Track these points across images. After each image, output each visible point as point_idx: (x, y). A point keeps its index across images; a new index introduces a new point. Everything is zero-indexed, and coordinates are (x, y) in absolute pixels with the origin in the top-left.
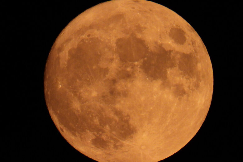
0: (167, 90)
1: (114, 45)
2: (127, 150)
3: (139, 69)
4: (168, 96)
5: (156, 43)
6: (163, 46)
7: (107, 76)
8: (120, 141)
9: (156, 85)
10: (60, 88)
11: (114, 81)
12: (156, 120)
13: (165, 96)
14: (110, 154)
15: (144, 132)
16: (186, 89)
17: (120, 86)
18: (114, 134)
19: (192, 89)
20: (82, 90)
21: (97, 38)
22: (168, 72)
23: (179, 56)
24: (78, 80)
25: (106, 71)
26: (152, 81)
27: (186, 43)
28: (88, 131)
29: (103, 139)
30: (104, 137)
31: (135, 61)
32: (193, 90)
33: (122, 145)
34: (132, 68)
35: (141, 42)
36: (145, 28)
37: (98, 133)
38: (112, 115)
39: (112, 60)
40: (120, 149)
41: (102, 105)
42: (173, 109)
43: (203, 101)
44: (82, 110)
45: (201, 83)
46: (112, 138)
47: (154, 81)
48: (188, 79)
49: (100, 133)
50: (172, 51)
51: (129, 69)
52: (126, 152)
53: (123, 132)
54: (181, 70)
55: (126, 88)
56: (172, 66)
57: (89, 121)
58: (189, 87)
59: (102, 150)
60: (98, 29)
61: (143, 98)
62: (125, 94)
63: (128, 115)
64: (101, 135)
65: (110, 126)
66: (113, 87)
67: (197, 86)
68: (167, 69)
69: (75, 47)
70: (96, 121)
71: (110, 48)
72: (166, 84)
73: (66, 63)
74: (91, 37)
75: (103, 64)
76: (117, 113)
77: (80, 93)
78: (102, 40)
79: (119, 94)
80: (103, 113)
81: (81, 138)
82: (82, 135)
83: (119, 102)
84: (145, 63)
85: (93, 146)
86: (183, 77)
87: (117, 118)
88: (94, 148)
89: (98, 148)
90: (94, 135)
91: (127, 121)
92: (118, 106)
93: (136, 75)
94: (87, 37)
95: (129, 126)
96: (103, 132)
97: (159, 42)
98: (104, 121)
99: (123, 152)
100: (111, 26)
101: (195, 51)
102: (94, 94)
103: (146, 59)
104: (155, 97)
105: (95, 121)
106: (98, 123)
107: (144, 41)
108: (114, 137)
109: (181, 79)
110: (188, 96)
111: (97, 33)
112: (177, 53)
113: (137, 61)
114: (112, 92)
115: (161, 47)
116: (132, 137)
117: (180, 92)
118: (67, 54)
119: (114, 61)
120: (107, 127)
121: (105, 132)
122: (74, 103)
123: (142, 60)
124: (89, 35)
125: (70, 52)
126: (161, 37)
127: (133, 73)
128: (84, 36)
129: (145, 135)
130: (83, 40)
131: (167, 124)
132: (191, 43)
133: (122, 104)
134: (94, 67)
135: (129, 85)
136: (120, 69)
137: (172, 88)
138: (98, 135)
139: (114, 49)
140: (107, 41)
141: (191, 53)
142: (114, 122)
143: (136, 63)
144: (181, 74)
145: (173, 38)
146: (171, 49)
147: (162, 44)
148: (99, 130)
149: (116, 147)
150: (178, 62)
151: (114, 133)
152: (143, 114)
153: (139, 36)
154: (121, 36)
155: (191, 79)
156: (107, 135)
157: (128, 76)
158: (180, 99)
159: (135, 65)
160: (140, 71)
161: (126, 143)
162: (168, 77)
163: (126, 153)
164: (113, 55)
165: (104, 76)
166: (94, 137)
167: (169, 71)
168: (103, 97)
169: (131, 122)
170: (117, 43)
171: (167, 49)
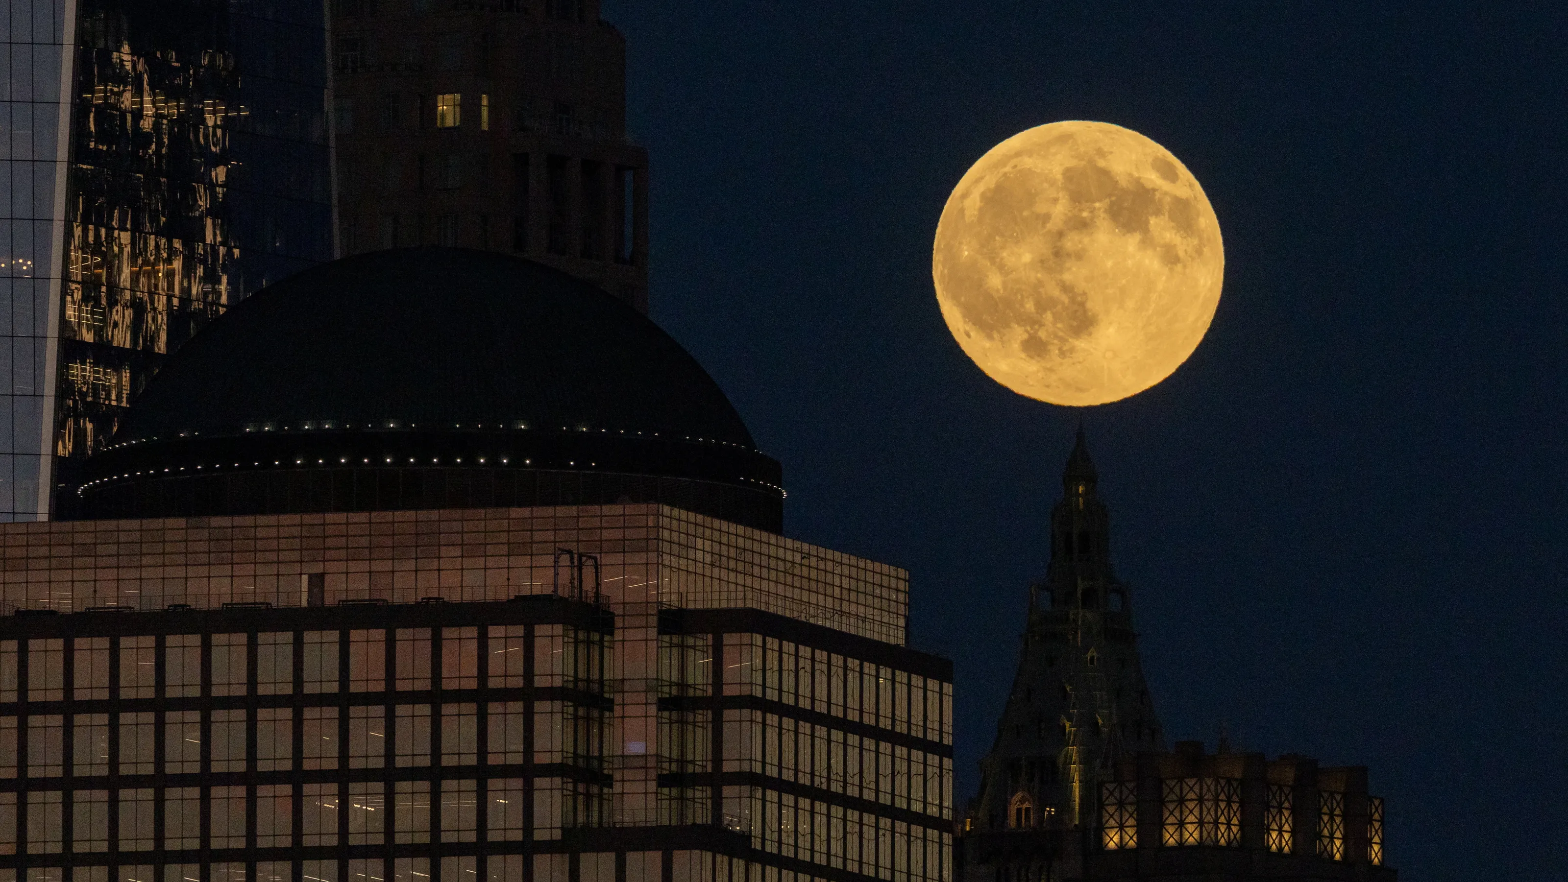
0: (1150, 252)
1: (1059, 177)
2: (1081, 359)
3: (1102, 215)
4: (1152, 262)
5: (1130, 175)
6: (1142, 181)
7: (1048, 225)
8: (1070, 340)
9: (1132, 242)
10: (967, 256)
11: (1061, 234)
12: (1130, 304)
13: (1147, 261)
14: (1051, 370)
15: (1111, 323)
16: (1181, 254)
17: (1070, 242)
18: (1059, 329)
19: (1190, 256)
20: (1005, 254)
21: (1030, 169)
22: (1151, 222)
23: (1168, 199)
24: (997, 238)
25: (1047, 217)
26: (1124, 235)
27: (1179, 183)
28: (1016, 326)
29: (1040, 339)
30: (1042, 334)
31: (1094, 202)
32: (1193, 259)
33: (1072, 350)
34: (1091, 212)
35: (1105, 173)
36: (1111, 153)
37: (1032, 329)
38: (1056, 293)
39: (1055, 200)
40: (1069, 357)
41: (1039, 275)
42: (1160, 286)
43: (1209, 283)
44: (1005, 289)
45: (1205, 250)
46: (1056, 336)
47: (1129, 235)
48: (1185, 238)
49: (1036, 327)
50: (1157, 190)
51: (1085, 214)
52: (1080, 362)
53: (1075, 324)
54: (1173, 221)
55: (1080, 246)
56: (1158, 212)
57: (1017, 306)
58: (1186, 251)
59: (1039, 362)
60: (1031, 156)
61: (1109, 264)
62: (1079, 256)
63: (1085, 294)
64: (1038, 330)
65: (1054, 314)
66: (1059, 244)
67: (1199, 252)
68: (1150, 218)
69: (992, 186)
70: (1030, 306)
71: (1053, 183)
72: (1147, 242)
73: (976, 213)
74: (1018, 168)
75: (1041, 208)
76: (1066, 288)
77: (1002, 259)
78: (1039, 171)
79: (1069, 255)
80: (1041, 290)
81: (1003, 342)
82: (1004, 335)
83: (1069, 269)
84: (1112, 204)
85: (1023, 355)
86: (1176, 234)
87: (1065, 299)
88: (1025, 360)
89: (1032, 357)
90: (1026, 331)
91: (1082, 304)
92: (1067, 277)
93: (1098, 223)
94: (1011, 170)
95: (1085, 311)
96: (1041, 325)
97: (1136, 175)
98: (1043, 305)
99: (1073, 364)
100: (1053, 150)
101: (1195, 198)
102: (1027, 258)
103: (1113, 198)
104: (1130, 262)
105: (1028, 306)
106: (1033, 309)
107: (1110, 172)
108: (1061, 334)
109: (1174, 236)
110: (1185, 267)
111: (1028, 162)
112: (1166, 193)
113: (1100, 201)
114: (1058, 253)
115: (1138, 181)
116: (1090, 334)
117: (1171, 258)
118: (978, 199)
119: (1060, 201)
120: (1048, 316)
121: (1044, 325)
122: (990, 277)
123: (1107, 200)
124: (1015, 166)
125: (983, 196)
126: (1137, 168)
127: (1092, 219)
128: (1008, 169)
129: (1112, 330)
130: (1005, 174)
131: (1150, 312)
132: (1188, 184)
133: (1074, 273)
134: (1025, 213)
135: (1086, 240)
136: (1070, 214)
137: (1158, 249)
138: (1032, 332)
139: (1060, 183)
140: (1046, 172)
141: (1187, 199)
142: (1059, 307)
143: (1097, 205)
144: (1173, 228)
145: (1158, 171)
146: (1157, 188)
147: (1139, 178)
148: (1034, 322)
149: (1062, 354)
150: (1167, 207)
151: (1059, 325)
152: (1110, 291)
153: (1101, 163)
154: (1072, 163)
155: (1189, 239)
156: (1047, 331)
157: (1083, 225)
158: (1171, 270)
159: (1095, 208)
160: (1104, 219)
161: (1080, 344)
162: (1151, 229)
163: (1079, 366)
164: (1058, 193)
165: (1044, 226)
166: (1025, 336)
167: (1153, 221)
168: (1042, 261)
169: (1089, 305)
170: (1064, 174)
171: (1149, 186)
